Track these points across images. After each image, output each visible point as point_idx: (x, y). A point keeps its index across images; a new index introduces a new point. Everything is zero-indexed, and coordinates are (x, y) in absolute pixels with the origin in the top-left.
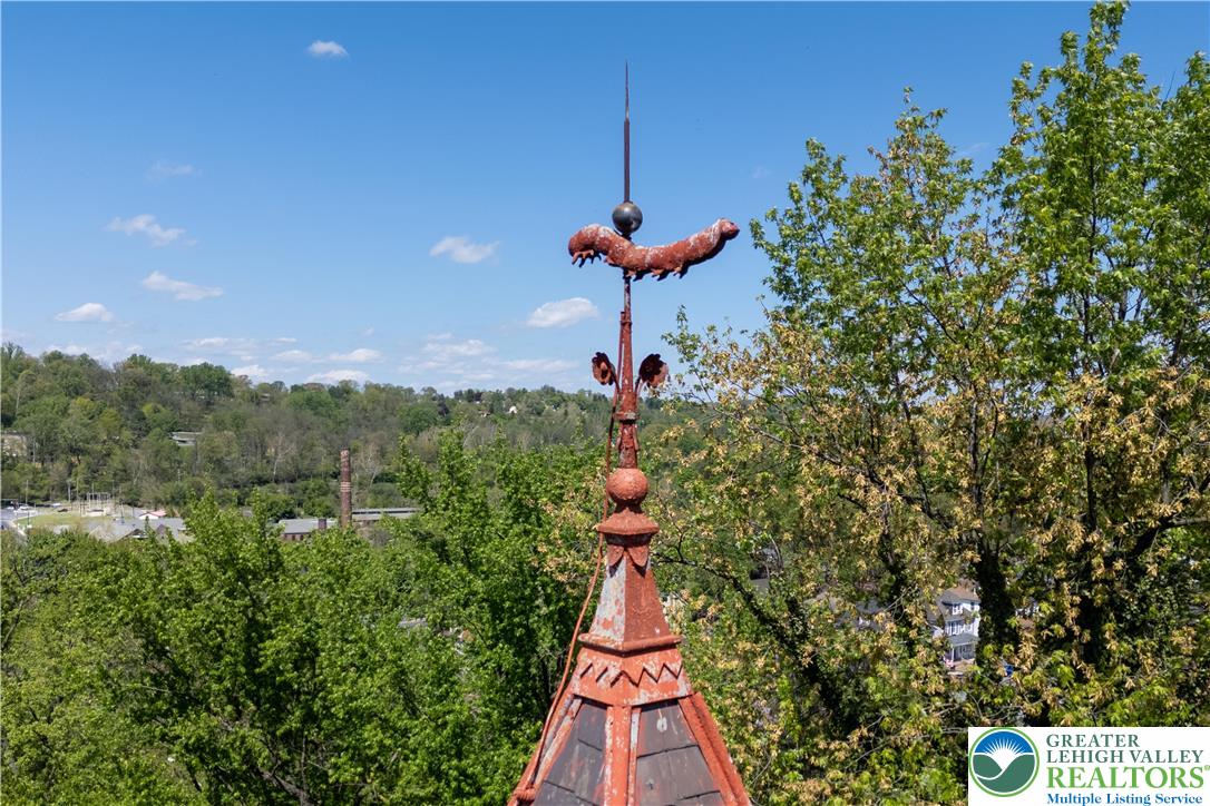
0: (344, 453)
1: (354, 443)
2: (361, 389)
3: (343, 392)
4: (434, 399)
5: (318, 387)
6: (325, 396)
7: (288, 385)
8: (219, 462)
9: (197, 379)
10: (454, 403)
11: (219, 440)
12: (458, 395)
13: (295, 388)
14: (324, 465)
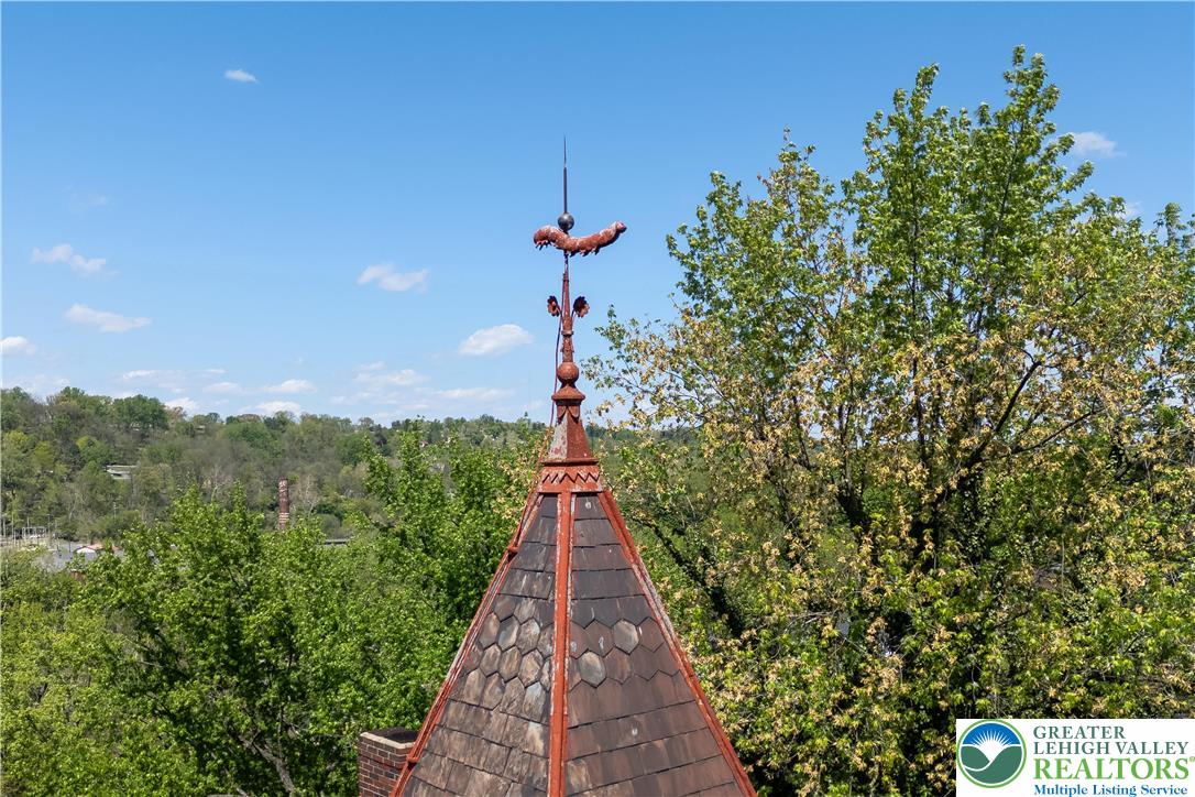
0: (282, 484)
2: (297, 420)
3: (279, 423)
4: (371, 429)
5: (254, 419)
6: (261, 427)
7: (223, 417)
8: (155, 495)
9: (131, 412)
10: (391, 432)
11: (155, 472)
12: (396, 425)
13: (230, 420)
14: (262, 496)
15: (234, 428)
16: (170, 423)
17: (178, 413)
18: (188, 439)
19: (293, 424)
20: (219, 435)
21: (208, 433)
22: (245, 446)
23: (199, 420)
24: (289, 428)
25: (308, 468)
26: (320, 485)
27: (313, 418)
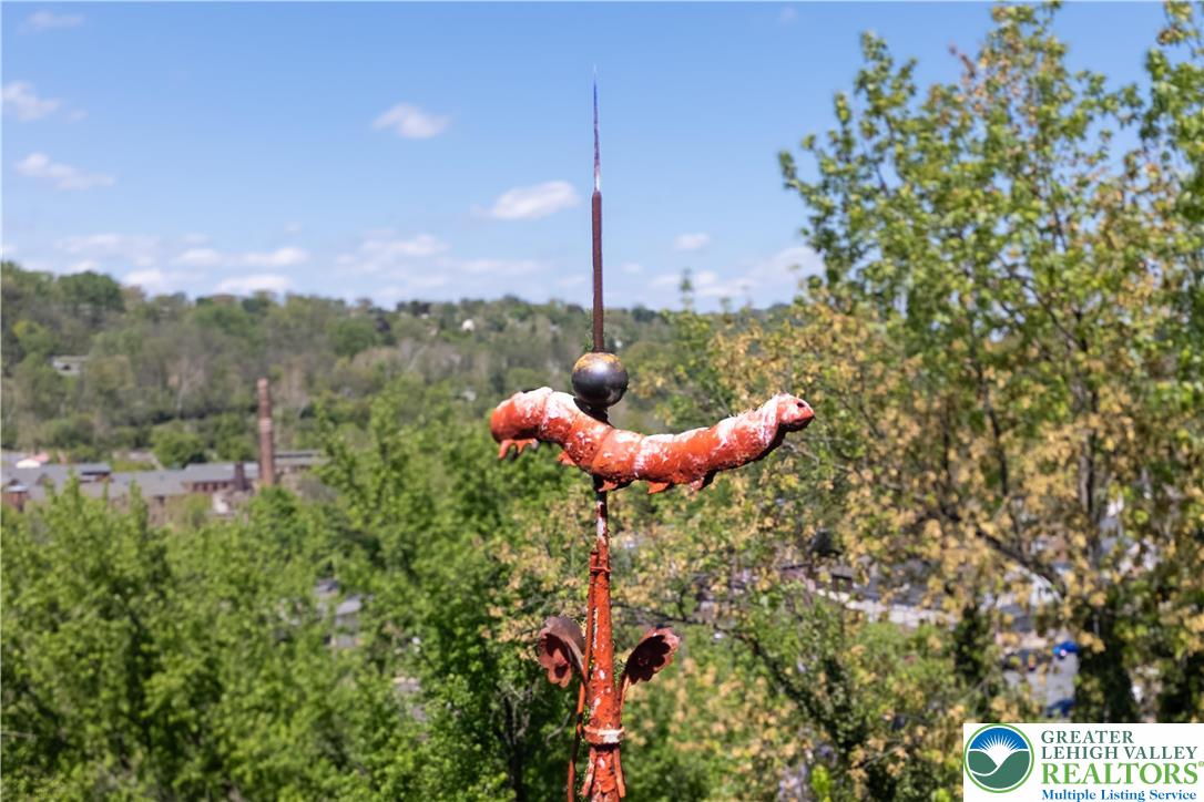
0: (262, 383)
1: (274, 369)
2: (281, 301)
3: (258, 305)
4: (371, 312)
5: (228, 299)
6: (238, 309)
7: (192, 296)
8: (111, 394)
9: (80, 291)
10: (395, 316)
11: (109, 367)
12: (401, 306)
13: (201, 301)
14: (239, 396)
15: (206, 311)
16: (129, 304)
17: (137, 292)
18: (149, 325)
19: (276, 305)
20: (188, 319)
21: (174, 316)
22: (218, 334)
23: (163, 300)
24: (271, 310)
25: (296, 359)
26: (309, 381)
27: (300, 299)
